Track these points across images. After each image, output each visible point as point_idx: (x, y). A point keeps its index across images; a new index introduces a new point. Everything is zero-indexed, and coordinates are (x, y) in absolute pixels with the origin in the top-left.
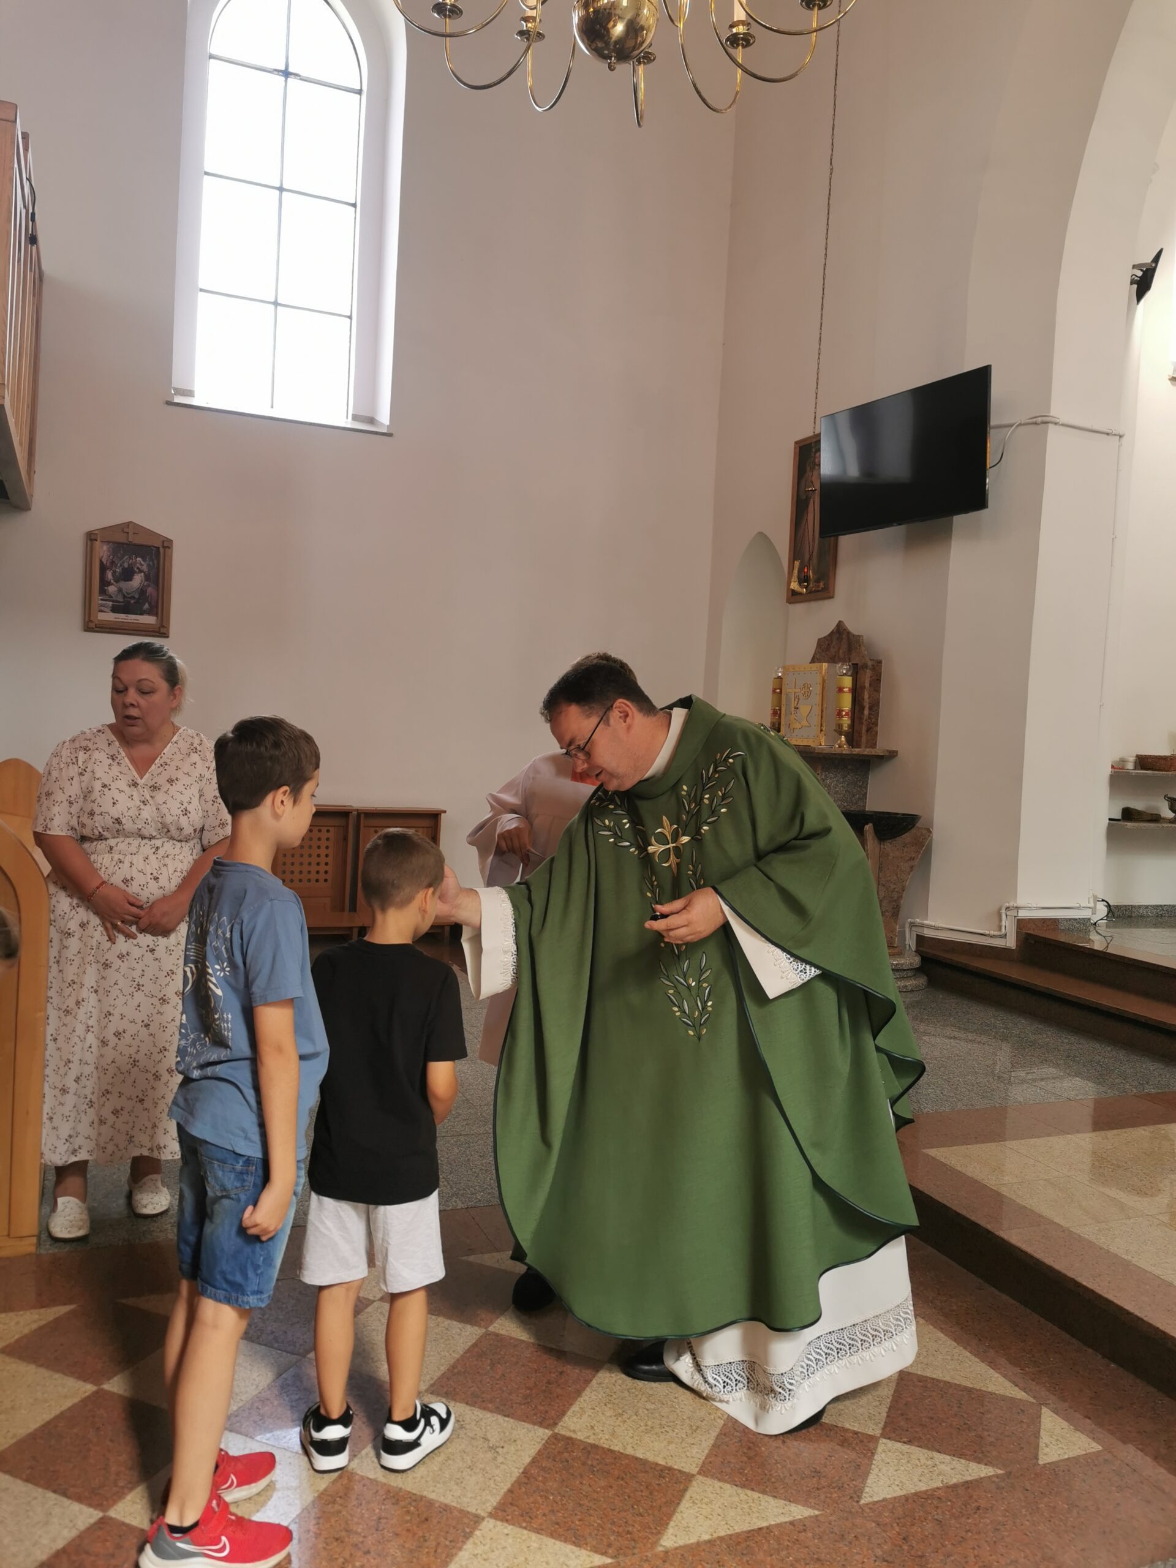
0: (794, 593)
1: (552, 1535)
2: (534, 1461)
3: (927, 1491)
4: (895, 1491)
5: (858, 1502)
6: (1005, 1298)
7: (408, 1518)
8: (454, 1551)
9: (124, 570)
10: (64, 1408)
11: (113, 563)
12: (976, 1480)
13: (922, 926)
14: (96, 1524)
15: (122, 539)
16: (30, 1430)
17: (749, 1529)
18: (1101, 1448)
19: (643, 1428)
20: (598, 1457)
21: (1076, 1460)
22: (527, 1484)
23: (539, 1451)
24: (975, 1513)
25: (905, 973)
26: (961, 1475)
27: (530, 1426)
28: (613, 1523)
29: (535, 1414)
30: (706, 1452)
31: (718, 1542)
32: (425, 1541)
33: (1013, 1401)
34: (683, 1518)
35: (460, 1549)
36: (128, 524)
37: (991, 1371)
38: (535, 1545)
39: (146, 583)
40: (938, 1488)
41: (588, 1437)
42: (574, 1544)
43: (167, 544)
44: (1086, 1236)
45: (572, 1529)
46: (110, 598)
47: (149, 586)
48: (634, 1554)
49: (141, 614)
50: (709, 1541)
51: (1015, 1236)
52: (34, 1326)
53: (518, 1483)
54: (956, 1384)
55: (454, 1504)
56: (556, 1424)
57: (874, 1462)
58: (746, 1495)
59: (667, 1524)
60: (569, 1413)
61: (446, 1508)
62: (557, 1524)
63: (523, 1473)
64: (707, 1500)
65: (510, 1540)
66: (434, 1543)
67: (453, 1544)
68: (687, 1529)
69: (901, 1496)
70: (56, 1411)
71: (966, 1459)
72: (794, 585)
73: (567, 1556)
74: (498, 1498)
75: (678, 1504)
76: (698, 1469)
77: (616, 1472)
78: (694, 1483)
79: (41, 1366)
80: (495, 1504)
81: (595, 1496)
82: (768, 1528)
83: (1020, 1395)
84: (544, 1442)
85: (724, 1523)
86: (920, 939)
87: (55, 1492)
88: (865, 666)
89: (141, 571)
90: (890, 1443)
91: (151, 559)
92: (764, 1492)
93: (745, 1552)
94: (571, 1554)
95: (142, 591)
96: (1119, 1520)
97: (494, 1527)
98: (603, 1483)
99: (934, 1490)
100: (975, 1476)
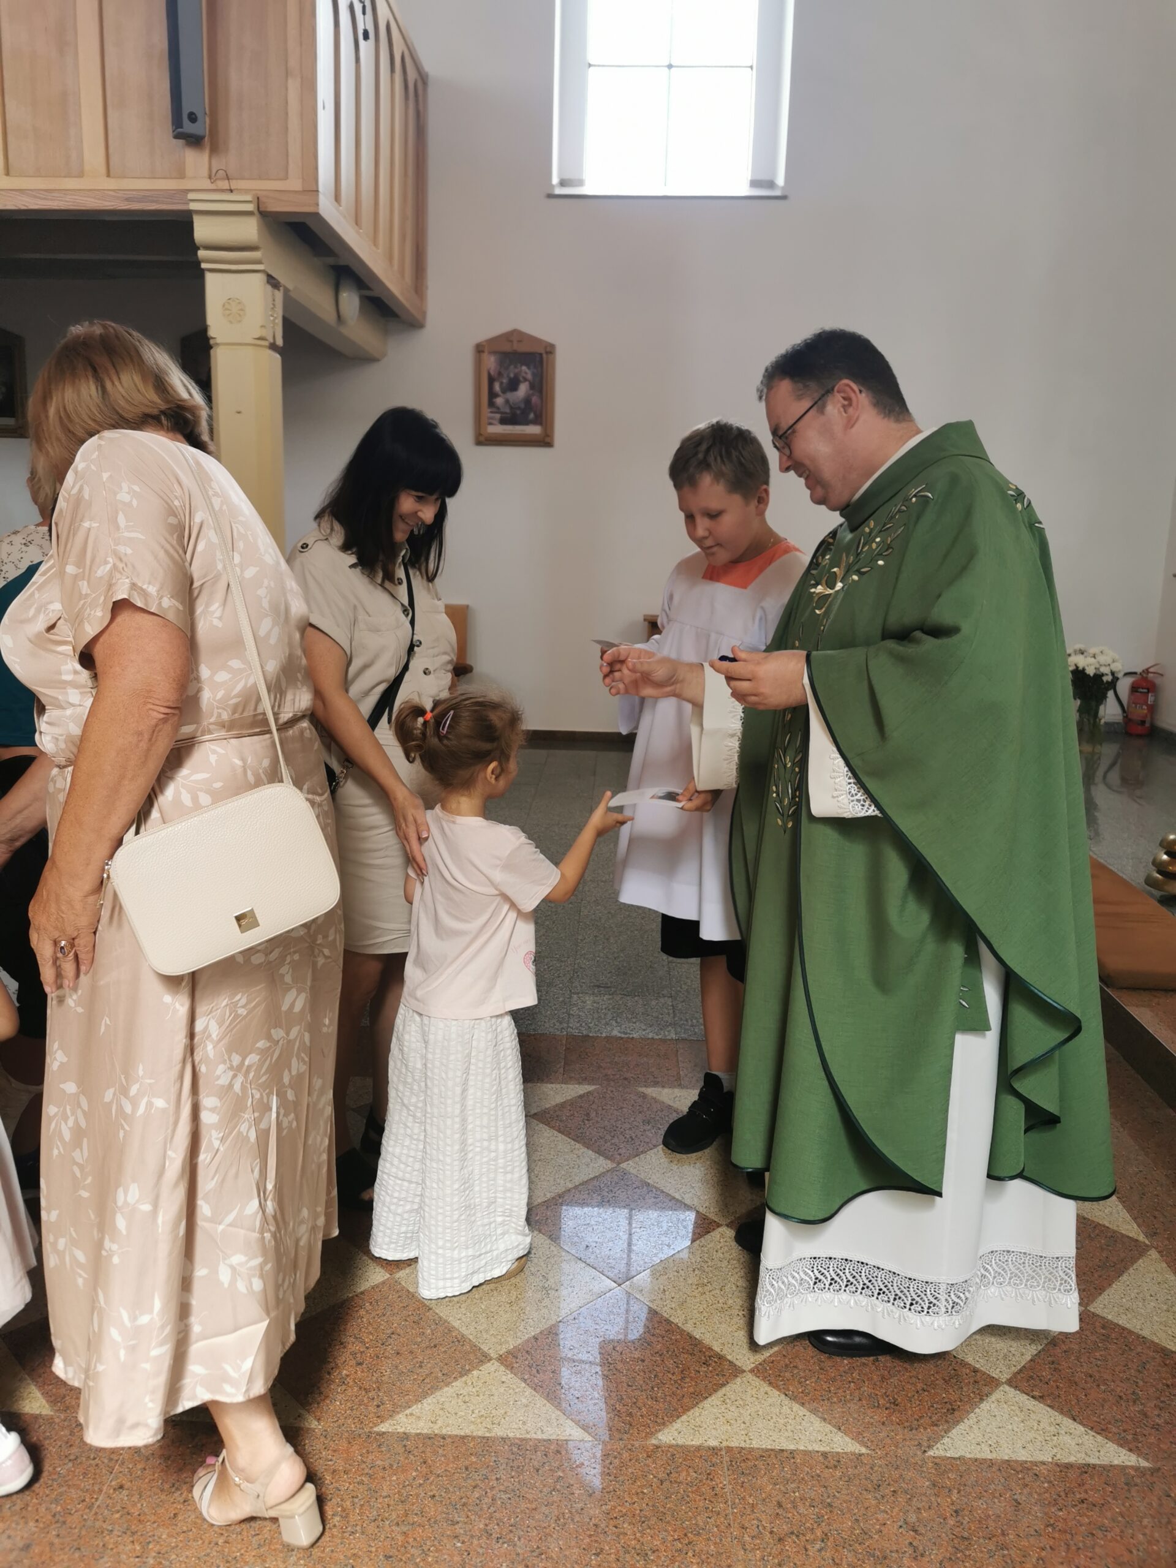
1: (549, 1395)
3: (1026, 1462)
7: (419, 1340)
8: (440, 1385)
9: (510, 379)
12: (1103, 1467)
15: (507, 348)
24: (1075, 1506)
26: (1086, 1454)
28: (621, 1399)
34: (700, 1416)
35: (447, 1385)
36: (513, 332)
39: (531, 392)
41: (652, 1301)
42: (564, 1410)
43: (550, 349)
46: (498, 410)
47: (533, 395)
48: (621, 1439)
49: (527, 424)
50: (712, 1448)
55: (471, 1337)
56: (627, 1279)
57: (977, 1410)
58: (791, 1409)
59: (680, 1416)
61: (461, 1339)
64: (741, 1403)
65: (502, 1390)
67: (444, 1378)
68: (697, 1429)
69: (985, 1460)
71: (1105, 1437)
73: (548, 1421)
75: (708, 1397)
76: (753, 1365)
77: (660, 1346)
78: (739, 1380)
80: (511, 1348)
81: (620, 1366)
82: (793, 1451)
85: (743, 1433)
89: (526, 380)
90: (1013, 1393)
92: (814, 1410)
93: (746, 1471)
94: (553, 1420)
95: (527, 401)
97: (496, 1371)
98: (635, 1354)
99: (1035, 1464)
100: (1104, 1461)
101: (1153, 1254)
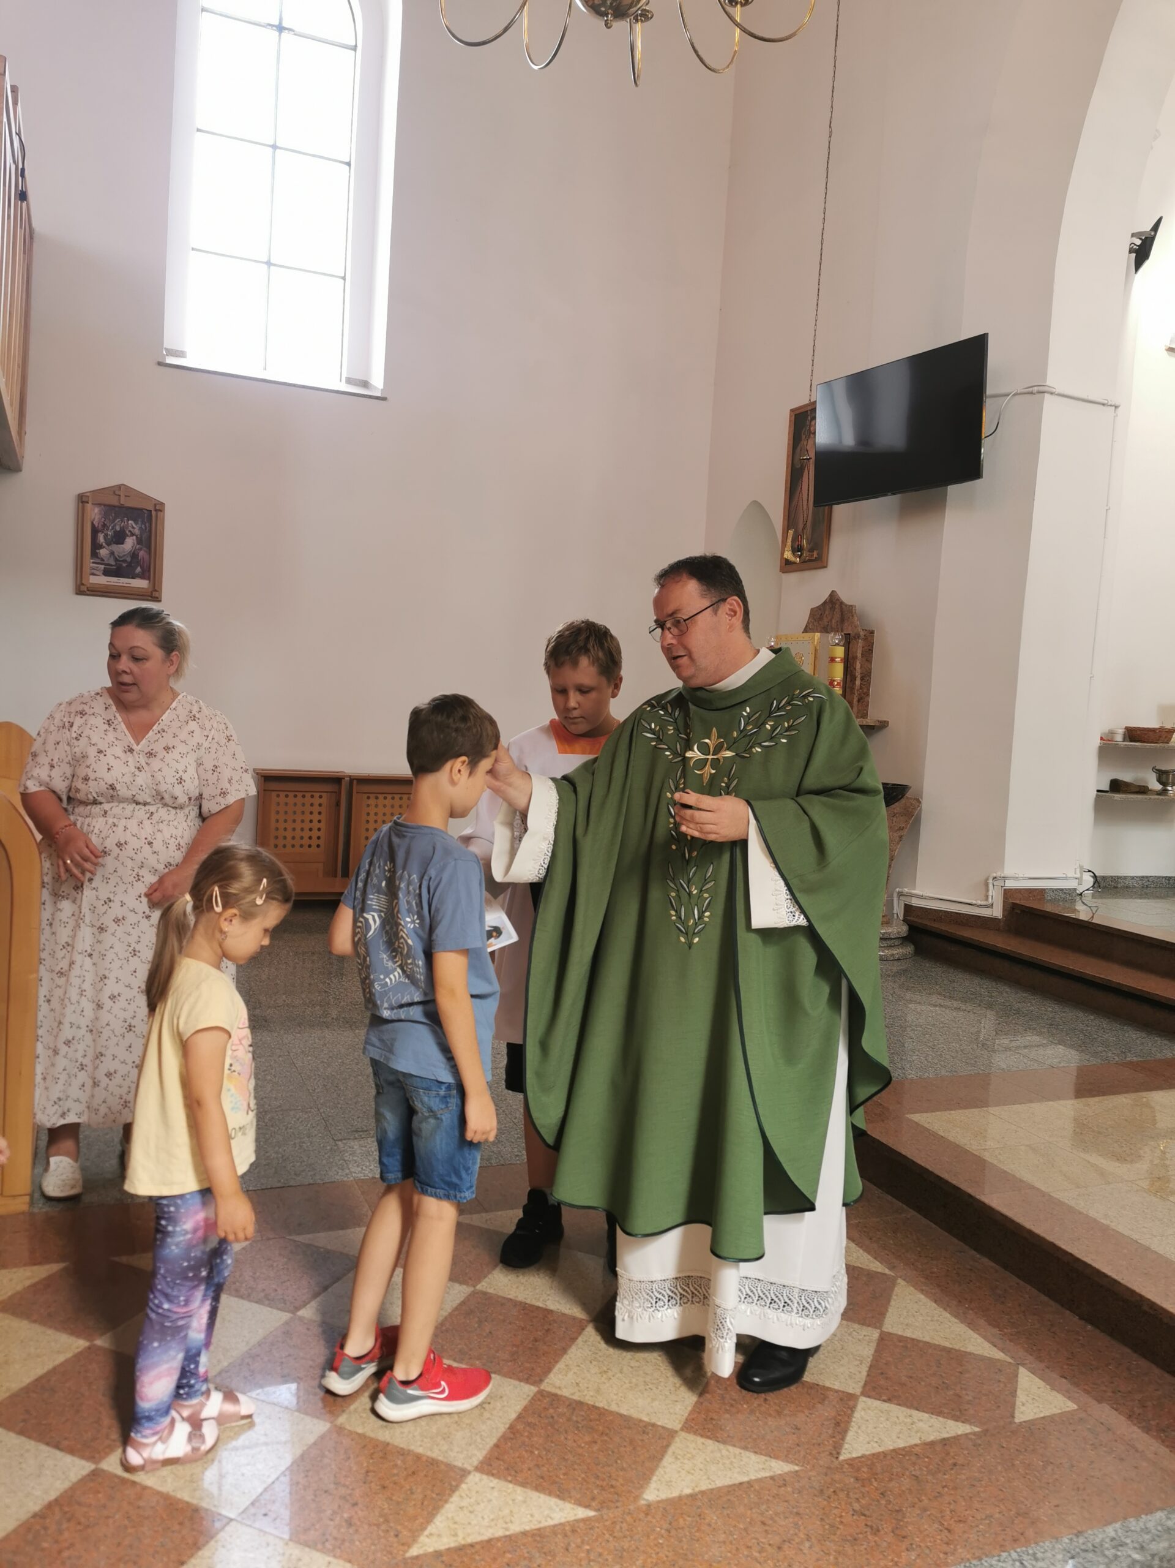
0: (788, 562)
1: (538, 1488)
2: (519, 1417)
3: (905, 1447)
4: (873, 1448)
5: (837, 1458)
6: (986, 1261)
7: (395, 1471)
8: (440, 1503)
9: (116, 532)
10: (57, 1362)
11: (104, 525)
12: (954, 1437)
13: (911, 895)
14: (88, 1475)
15: (114, 501)
16: (23, 1385)
17: (730, 1483)
18: (1076, 1407)
19: (627, 1385)
20: (583, 1413)
21: (1051, 1419)
22: (512, 1439)
23: (525, 1407)
24: (952, 1469)
25: (892, 941)
26: (939, 1432)
27: (517, 1383)
28: (597, 1477)
29: (521, 1372)
30: (690, 1408)
31: (700, 1496)
32: (412, 1493)
33: (991, 1361)
34: (665, 1473)
35: (446, 1501)
36: (119, 487)
37: (971, 1332)
38: (520, 1498)
39: (138, 546)
40: (916, 1445)
41: (573, 1394)
42: (558, 1497)
43: (159, 507)
44: (1067, 1201)
45: (556, 1483)
46: (102, 561)
47: (140, 549)
48: (617, 1507)
49: (133, 578)
50: (691, 1495)
51: (996, 1200)
52: (28, 1283)
53: (504, 1438)
54: (935, 1345)
55: (440, 1458)
56: (541, 1381)
57: (854, 1419)
58: (728, 1450)
59: (650, 1479)
60: (555, 1370)
61: (433, 1462)
62: (542, 1478)
63: (509, 1428)
64: (689, 1455)
65: (496, 1494)
66: (420, 1497)
67: (439, 1497)
68: (669, 1484)
69: (879, 1453)
70: (49, 1366)
71: (944, 1417)
72: (788, 555)
73: (550, 1509)
74: (484, 1453)
75: (661, 1459)
76: (680, 1426)
77: (601, 1428)
78: (677, 1439)
79: (35, 1321)
80: (481, 1458)
81: (580, 1451)
82: (748, 1482)
83: (999, 1355)
84: (529, 1398)
85: (705, 1477)
86: (908, 908)
87: (48, 1444)
88: (857, 636)
89: (132, 534)
90: (869, 1401)
91: (143, 522)
92: (745, 1448)
93: (725, 1506)
94: (555, 1507)
95: (134, 555)
96: (1093, 1477)
97: (481, 1480)
98: (587, 1438)
99: (912, 1447)
100: (952, 1434)
101: (900, 1281)
